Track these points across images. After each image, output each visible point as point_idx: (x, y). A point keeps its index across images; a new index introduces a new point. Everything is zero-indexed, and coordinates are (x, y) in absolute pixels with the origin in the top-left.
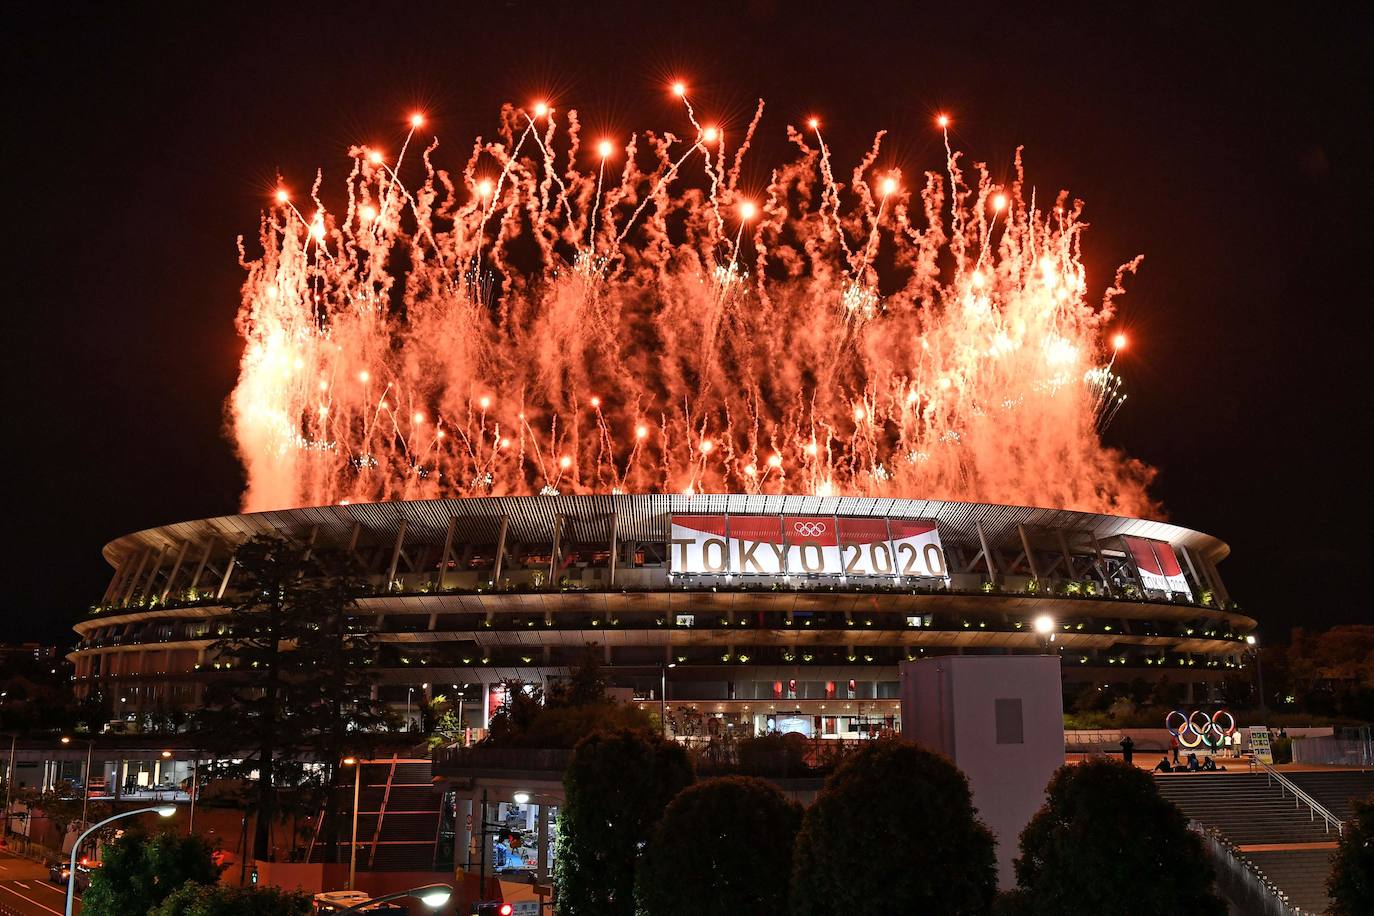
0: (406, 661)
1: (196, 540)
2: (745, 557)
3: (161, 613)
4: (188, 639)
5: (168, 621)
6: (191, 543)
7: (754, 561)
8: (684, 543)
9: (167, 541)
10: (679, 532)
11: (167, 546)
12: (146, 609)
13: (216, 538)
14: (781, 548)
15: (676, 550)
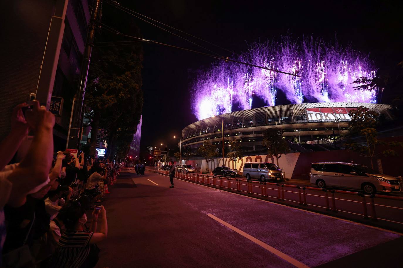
0: (250, 141)
1: (200, 125)
2: (326, 116)
3: (195, 137)
4: (201, 141)
5: (197, 138)
6: (199, 126)
7: (328, 117)
8: (310, 114)
9: (194, 126)
10: (308, 112)
11: (194, 127)
12: (192, 137)
13: (204, 124)
14: (334, 114)
15: (309, 116)
